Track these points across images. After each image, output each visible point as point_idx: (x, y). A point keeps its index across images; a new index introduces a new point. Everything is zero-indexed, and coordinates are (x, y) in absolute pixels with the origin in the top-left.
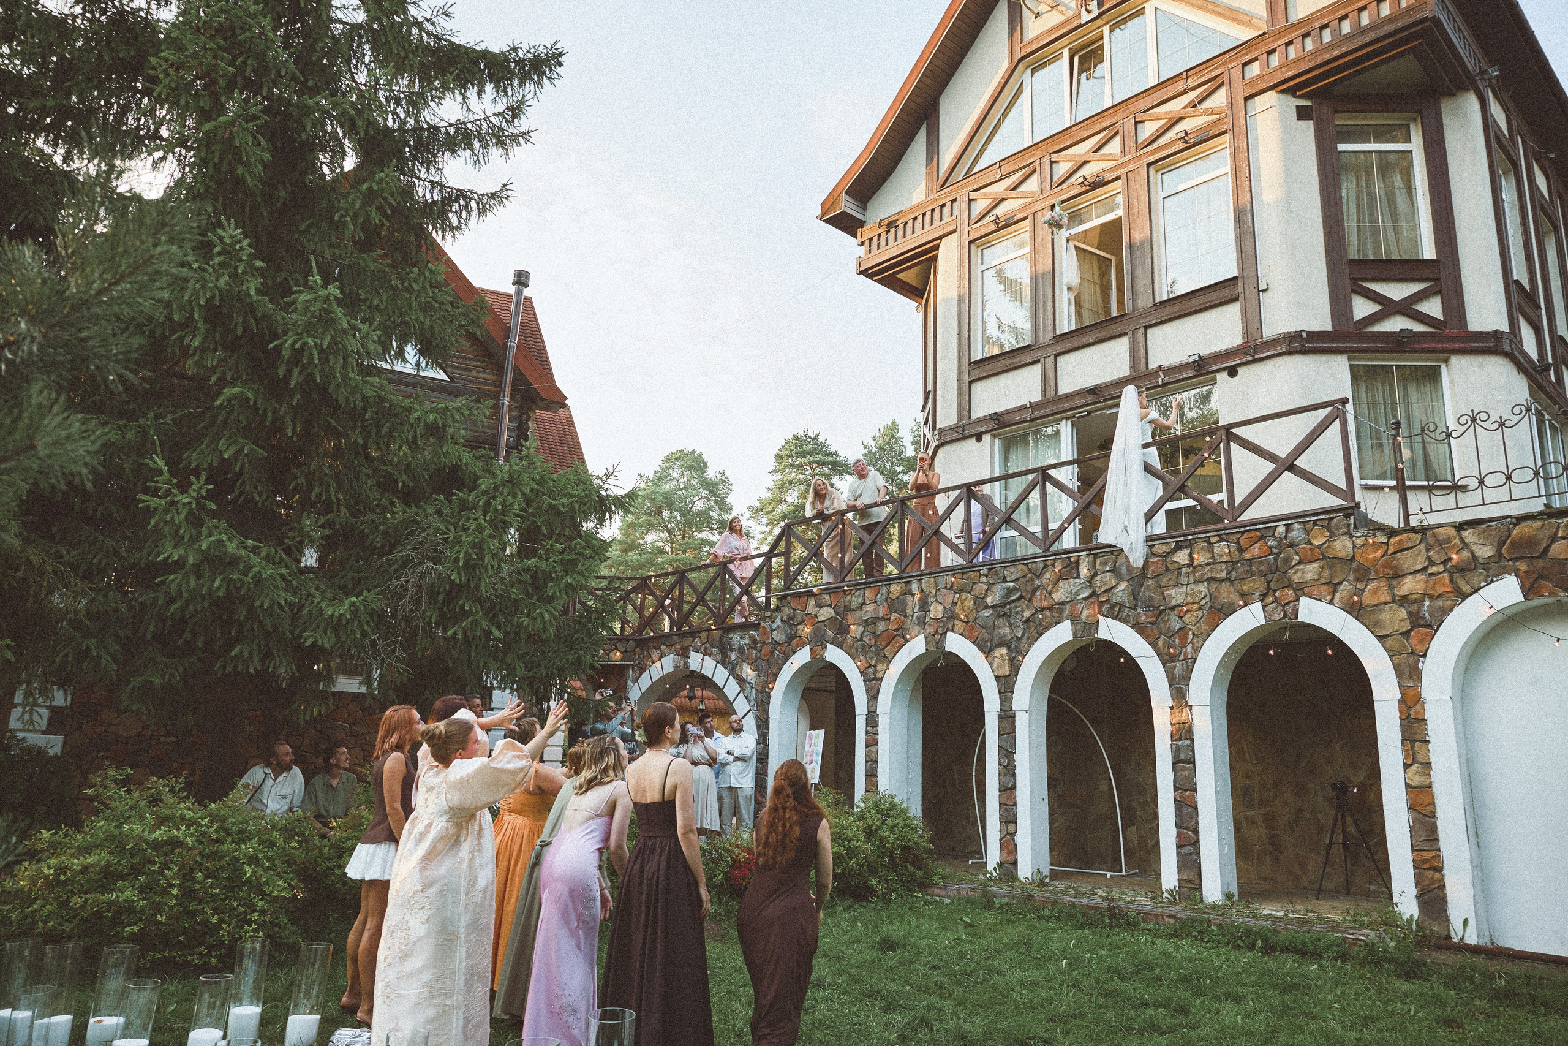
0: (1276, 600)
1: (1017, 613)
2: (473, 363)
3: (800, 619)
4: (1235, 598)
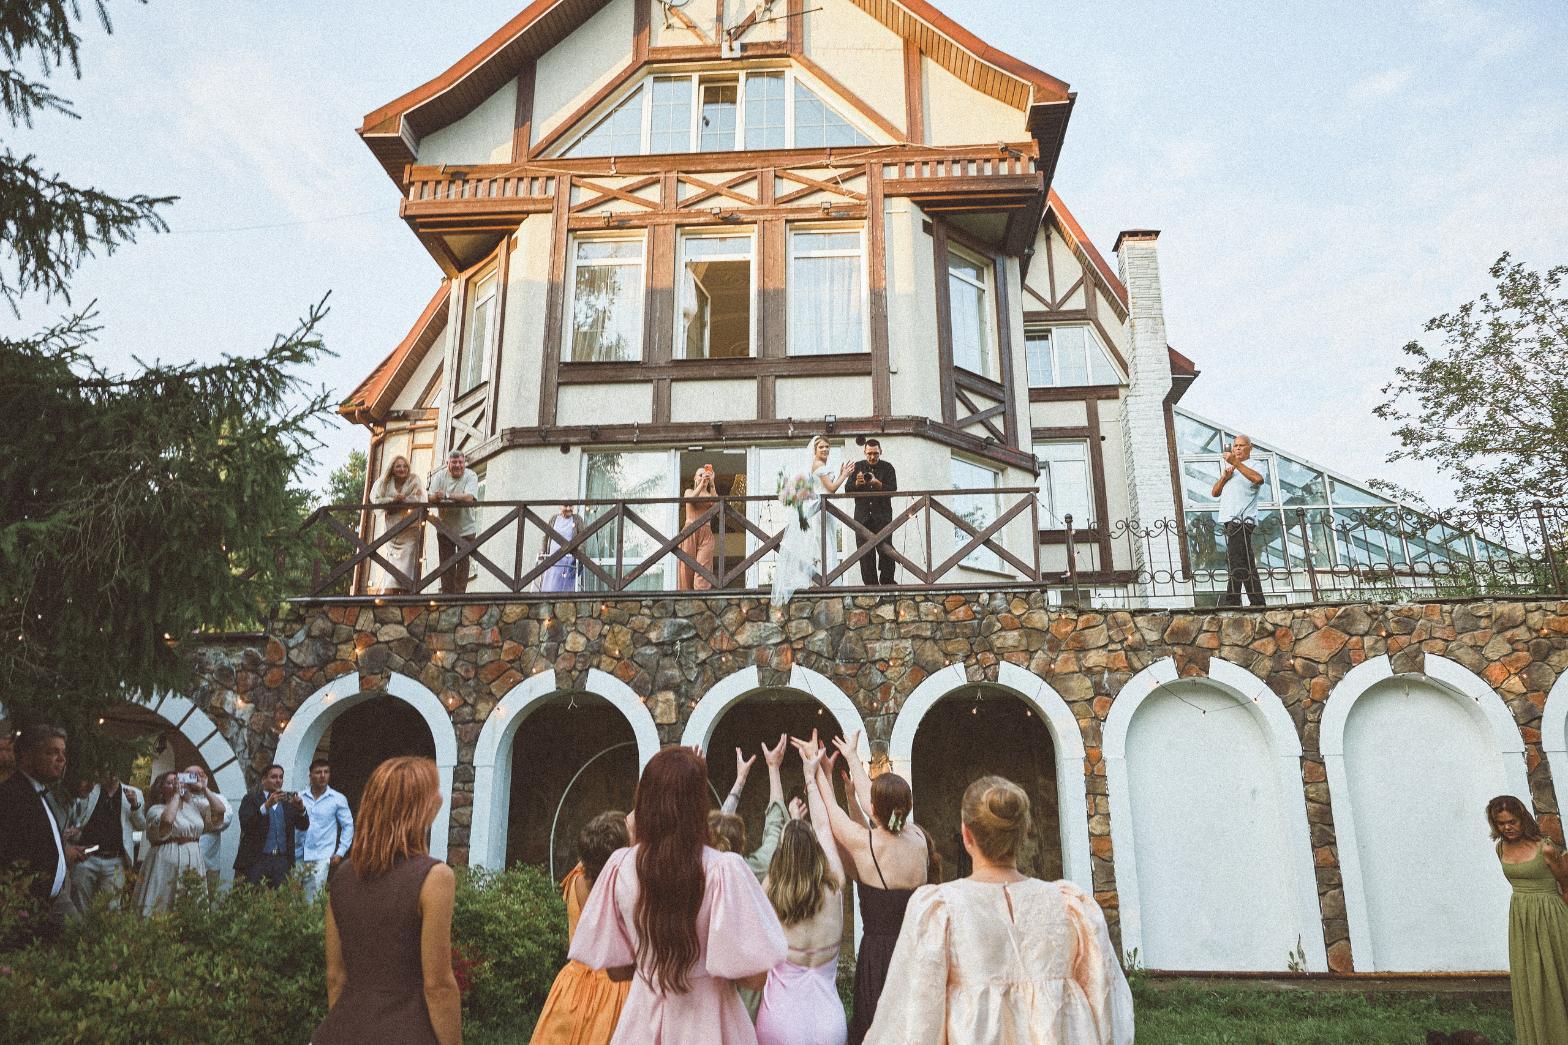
0: (978, 662)
1: (690, 653)
3: (344, 636)
4: (939, 657)
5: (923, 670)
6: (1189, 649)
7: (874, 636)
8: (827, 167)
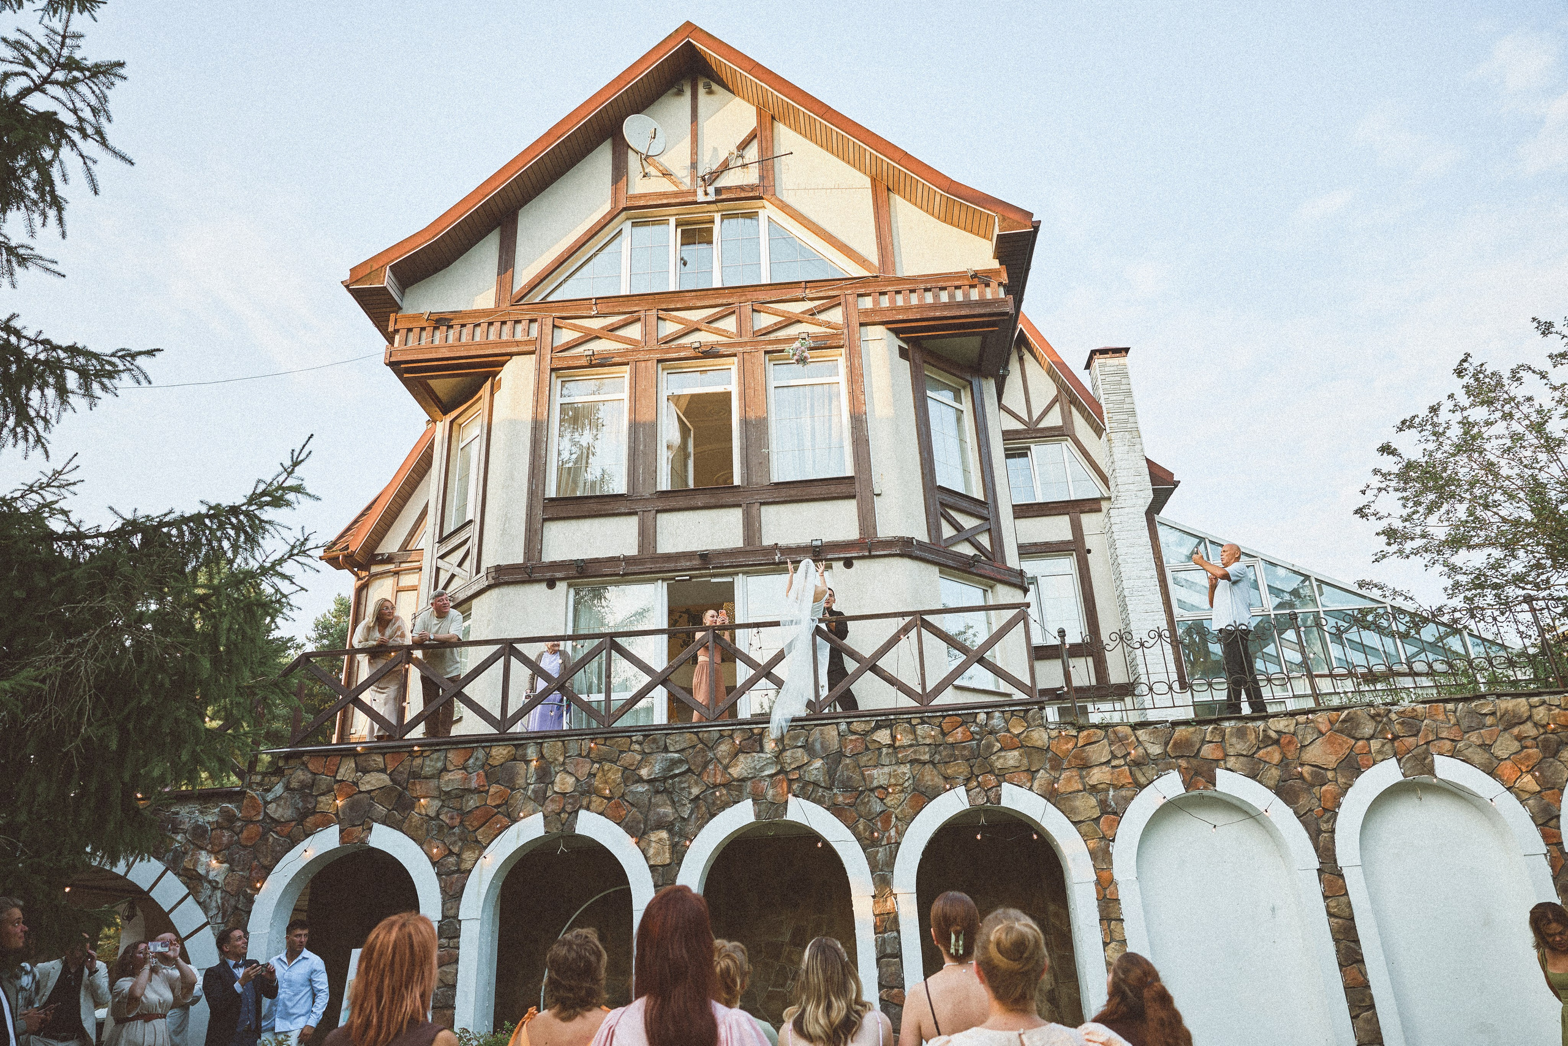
0: (979, 785)
1: (682, 789)
3: (324, 787)
4: (939, 781)
5: (923, 796)
6: (1194, 762)
7: (870, 763)
8: (803, 300)
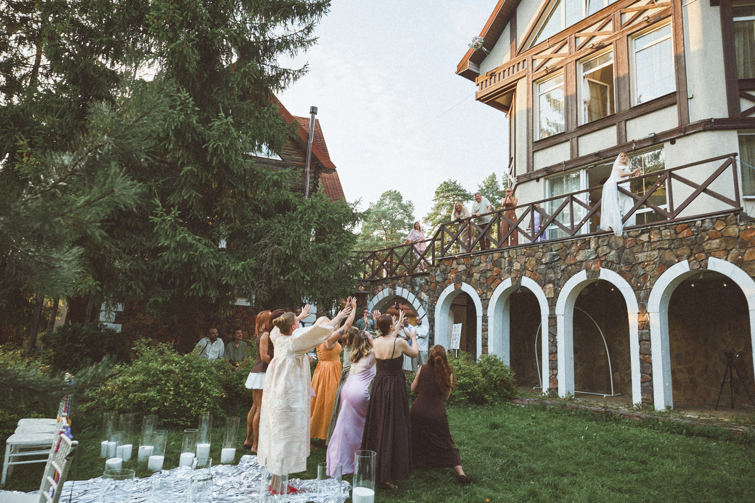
0: (695, 259)
1: (558, 267)
2: (292, 152)
3: (449, 270)
4: (673, 257)
5: (665, 265)
7: (638, 251)
